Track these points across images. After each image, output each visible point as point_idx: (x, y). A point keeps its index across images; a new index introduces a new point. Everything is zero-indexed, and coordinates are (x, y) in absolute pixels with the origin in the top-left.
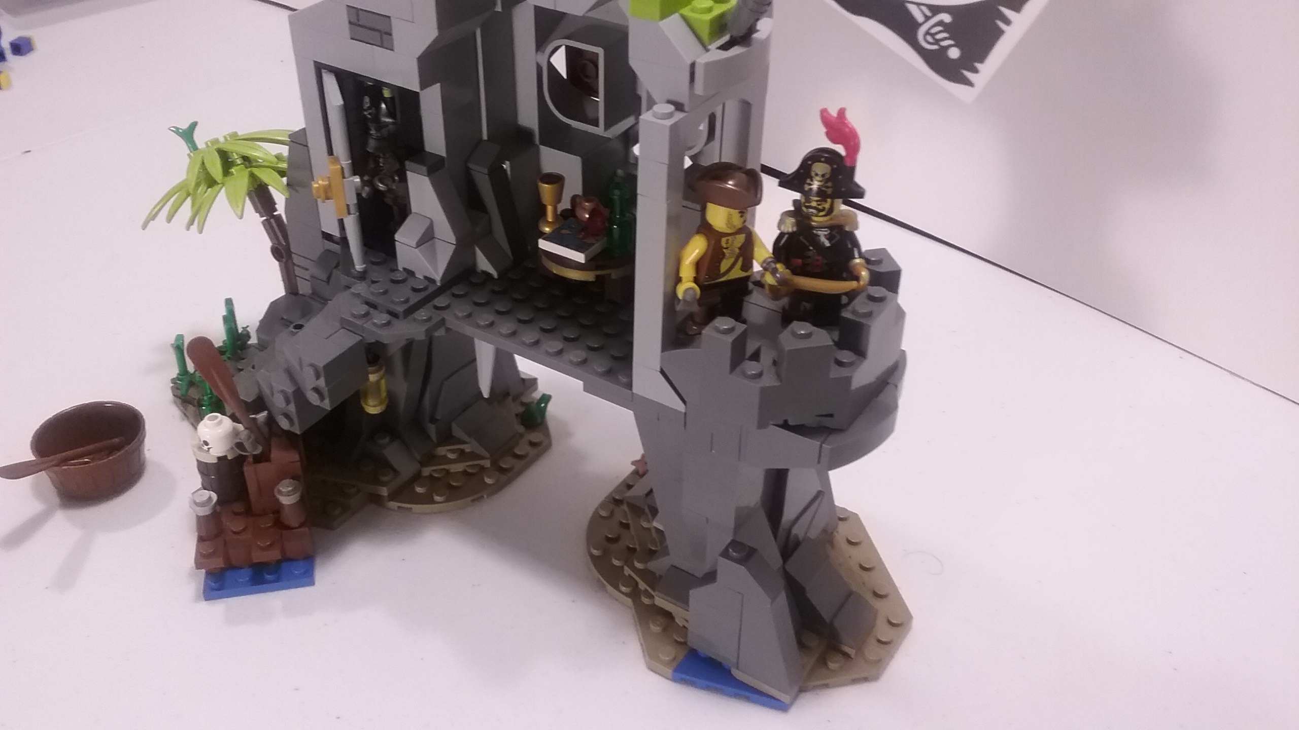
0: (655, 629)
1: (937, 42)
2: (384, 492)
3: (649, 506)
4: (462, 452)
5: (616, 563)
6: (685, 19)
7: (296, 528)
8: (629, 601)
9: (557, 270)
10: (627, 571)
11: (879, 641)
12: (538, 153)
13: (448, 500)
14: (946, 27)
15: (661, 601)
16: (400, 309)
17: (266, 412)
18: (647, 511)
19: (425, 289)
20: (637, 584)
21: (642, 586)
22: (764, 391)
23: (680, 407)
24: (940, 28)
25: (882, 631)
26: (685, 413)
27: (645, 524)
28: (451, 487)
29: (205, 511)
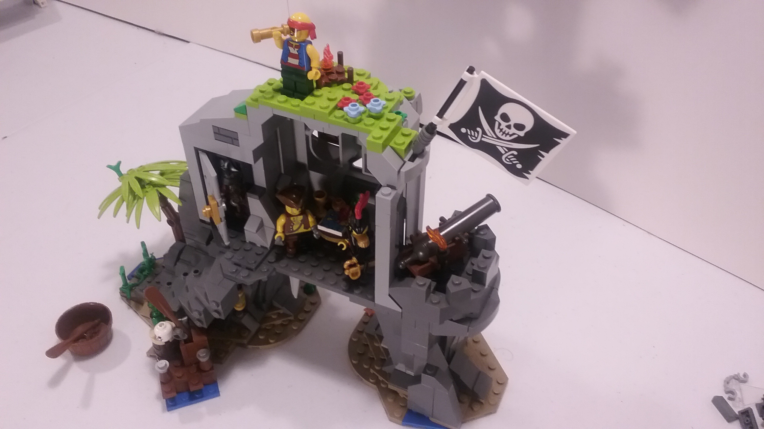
0: (390, 400)
1: (511, 161)
2: (245, 341)
3: (377, 335)
4: (279, 313)
5: (365, 367)
6: (392, 148)
7: (208, 371)
8: (375, 386)
9: (327, 238)
10: (372, 371)
11: (495, 394)
12: (308, 175)
13: (276, 341)
14: (515, 156)
15: (391, 387)
16: (253, 267)
17: (186, 317)
18: (376, 337)
19: (263, 253)
20: (378, 377)
21: (381, 378)
22: (442, 310)
23: (399, 310)
24: (512, 156)
25: (495, 388)
26: (402, 313)
27: (376, 345)
28: (276, 334)
29: (164, 371)
